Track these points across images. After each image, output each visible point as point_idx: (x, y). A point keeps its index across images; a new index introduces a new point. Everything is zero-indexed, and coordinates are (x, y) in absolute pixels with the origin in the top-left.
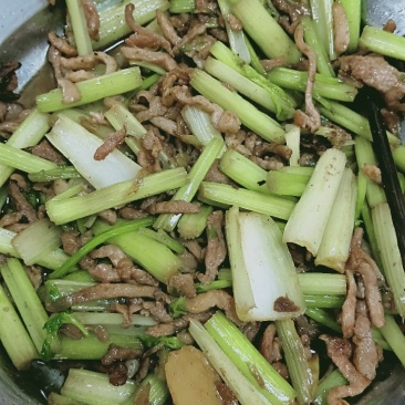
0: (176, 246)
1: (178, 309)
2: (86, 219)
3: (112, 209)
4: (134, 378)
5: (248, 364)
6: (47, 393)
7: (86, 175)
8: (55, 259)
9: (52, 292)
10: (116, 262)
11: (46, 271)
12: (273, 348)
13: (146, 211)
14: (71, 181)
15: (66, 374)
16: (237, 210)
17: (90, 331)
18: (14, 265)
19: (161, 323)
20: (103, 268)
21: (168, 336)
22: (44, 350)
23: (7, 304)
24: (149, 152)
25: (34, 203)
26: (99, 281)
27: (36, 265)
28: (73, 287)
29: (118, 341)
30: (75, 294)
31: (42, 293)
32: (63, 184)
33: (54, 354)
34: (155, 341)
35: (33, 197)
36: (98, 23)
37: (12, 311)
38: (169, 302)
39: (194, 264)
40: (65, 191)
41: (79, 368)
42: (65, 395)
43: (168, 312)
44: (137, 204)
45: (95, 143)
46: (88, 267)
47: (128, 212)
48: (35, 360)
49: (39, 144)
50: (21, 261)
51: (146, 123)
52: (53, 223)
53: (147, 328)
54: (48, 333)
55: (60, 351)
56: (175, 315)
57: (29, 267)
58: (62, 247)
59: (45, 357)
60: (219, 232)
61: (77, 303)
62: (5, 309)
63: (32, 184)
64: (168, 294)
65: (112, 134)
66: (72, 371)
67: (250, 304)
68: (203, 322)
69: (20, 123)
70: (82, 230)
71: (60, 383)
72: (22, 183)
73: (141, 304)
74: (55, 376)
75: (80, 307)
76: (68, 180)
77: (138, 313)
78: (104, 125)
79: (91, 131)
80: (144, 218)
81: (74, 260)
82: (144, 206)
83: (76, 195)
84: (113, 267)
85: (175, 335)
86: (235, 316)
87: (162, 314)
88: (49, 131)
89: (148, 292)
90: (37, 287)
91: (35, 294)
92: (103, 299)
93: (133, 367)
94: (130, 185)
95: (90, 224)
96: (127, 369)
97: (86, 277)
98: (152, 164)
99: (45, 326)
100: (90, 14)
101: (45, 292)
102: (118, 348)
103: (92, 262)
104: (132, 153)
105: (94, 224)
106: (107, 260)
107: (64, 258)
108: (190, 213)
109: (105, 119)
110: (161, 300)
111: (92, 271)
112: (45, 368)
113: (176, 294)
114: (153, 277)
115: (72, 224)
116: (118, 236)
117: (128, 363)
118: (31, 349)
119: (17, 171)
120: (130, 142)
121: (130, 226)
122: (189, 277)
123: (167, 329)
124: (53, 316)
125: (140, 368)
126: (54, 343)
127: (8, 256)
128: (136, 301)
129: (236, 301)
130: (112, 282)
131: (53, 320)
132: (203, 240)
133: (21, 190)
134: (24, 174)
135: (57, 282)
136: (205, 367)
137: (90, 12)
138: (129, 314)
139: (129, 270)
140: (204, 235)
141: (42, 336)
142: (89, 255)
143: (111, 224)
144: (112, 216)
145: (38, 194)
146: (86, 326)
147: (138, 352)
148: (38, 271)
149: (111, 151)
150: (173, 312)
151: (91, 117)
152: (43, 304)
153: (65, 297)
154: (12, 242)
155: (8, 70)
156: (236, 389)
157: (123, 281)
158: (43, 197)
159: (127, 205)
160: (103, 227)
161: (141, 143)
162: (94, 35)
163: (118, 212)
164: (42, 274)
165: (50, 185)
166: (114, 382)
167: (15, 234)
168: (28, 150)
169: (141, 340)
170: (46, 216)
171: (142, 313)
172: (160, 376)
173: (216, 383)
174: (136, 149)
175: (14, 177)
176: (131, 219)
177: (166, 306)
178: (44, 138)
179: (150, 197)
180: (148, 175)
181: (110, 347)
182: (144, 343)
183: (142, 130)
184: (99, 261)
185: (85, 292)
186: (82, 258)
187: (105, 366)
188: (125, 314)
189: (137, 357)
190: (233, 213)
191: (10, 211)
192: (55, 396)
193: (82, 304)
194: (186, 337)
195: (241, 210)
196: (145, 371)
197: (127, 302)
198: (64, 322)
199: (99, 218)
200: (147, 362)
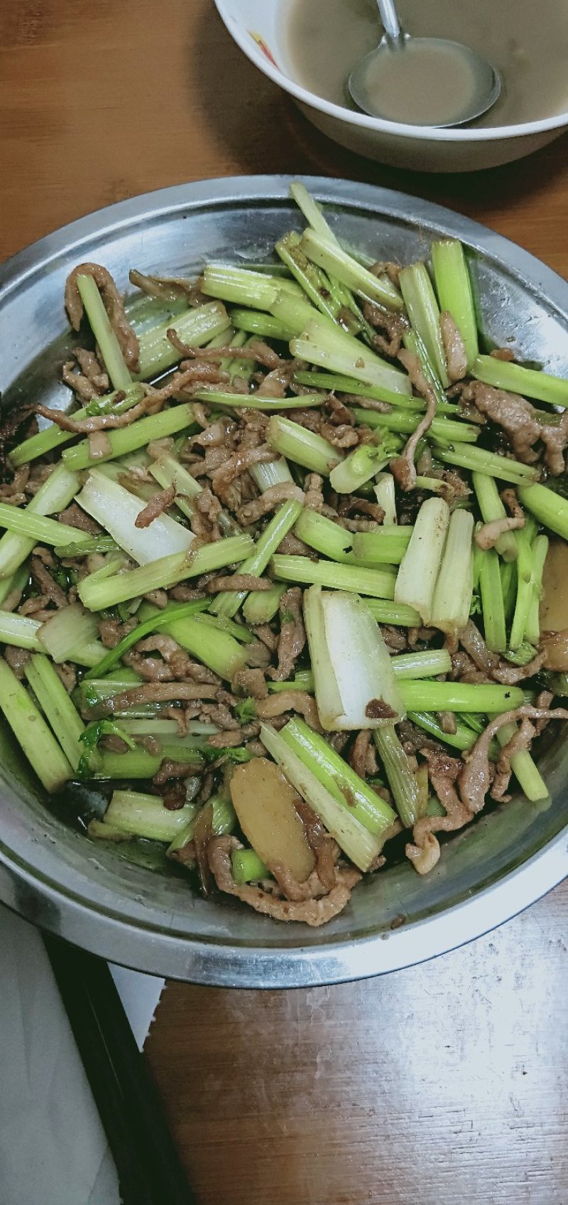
0: (242, 634)
1: (245, 713)
2: (129, 602)
3: (161, 589)
4: (194, 801)
5: (335, 778)
6: (87, 821)
7: (127, 548)
8: (92, 653)
9: (89, 696)
10: (167, 655)
11: (82, 670)
12: (367, 758)
13: (205, 589)
14: (108, 556)
15: (109, 798)
16: (320, 589)
17: (137, 743)
18: (41, 664)
19: (226, 730)
20: (151, 663)
21: (235, 747)
22: (80, 767)
23: (34, 712)
24: (205, 515)
25: (63, 583)
26: (147, 680)
27: (68, 663)
28: (115, 688)
29: (172, 755)
30: (117, 697)
31: (76, 696)
32: (98, 559)
33: (93, 773)
34: (219, 752)
35: (61, 577)
36: (137, 350)
37: (40, 720)
38: (234, 703)
39: (266, 656)
40: (102, 568)
41: (125, 789)
42: (109, 824)
43: (234, 717)
44: (192, 582)
45: (136, 506)
46: (132, 663)
47: (182, 593)
48: (68, 781)
49: (67, 508)
50: (50, 657)
51: (203, 478)
52: (88, 609)
53: (207, 737)
54: (85, 745)
55: (101, 769)
56: (243, 720)
57: (60, 665)
58: (99, 639)
59: (82, 776)
60: (296, 614)
61: (120, 708)
62: (32, 719)
63: (58, 560)
64: (233, 694)
65: (157, 495)
66: (115, 793)
67: (337, 711)
68: (278, 728)
69: (43, 482)
70: (124, 616)
71: (103, 808)
72: (48, 559)
73: (200, 708)
74: (96, 800)
75: (125, 714)
76: (104, 554)
77: (196, 718)
78: (148, 482)
79: (131, 491)
80: (200, 600)
81: (116, 654)
82: (201, 584)
83: (115, 574)
84: (165, 662)
85: (243, 745)
86: (318, 723)
87: (226, 719)
88: (78, 493)
89: (208, 692)
90: (70, 690)
91: (68, 698)
92: (154, 702)
93: (193, 786)
94: (181, 558)
95: (134, 608)
96: (185, 789)
97: (132, 676)
98: (210, 531)
99: (81, 738)
100: (125, 340)
101: (81, 696)
102: (173, 762)
103: (137, 656)
104: (184, 516)
105: (138, 609)
106: (156, 654)
107: (104, 652)
108: (259, 591)
109: (150, 474)
110: (224, 703)
111: (137, 668)
112: (85, 791)
113: (242, 694)
114: (214, 673)
115: (112, 609)
116: (169, 623)
117: (186, 782)
118: (64, 767)
119: (40, 544)
120: (181, 503)
121: (184, 610)
122: (259, 673)
123: (233, 738)
124: (91, 725)
125: (202, 788)
126: (93, 759)
127: (33, 651)
128: (194, 705)
129: (320, 705)
130: (163, 681)
131: (91, 729)
132: (275, 624)
133: (46, 566)
134: (50, 548)
135: (95, 683)
136: (281, 783)
137: (127, 337)
138: (184, 720)
139: (184, 665)
140: (277, 618)
141: (78, 751)
142: (134, 647)
143: (160, 608)
144: (161, 599)
145: (68, 572)
146: (132, 736)
147: (199, 768)
148: (71, 669)
149: (156, 516)
150: (240, 717)
151: (132, 473)
152: (78, 710)
153: (105, 701)
154: (37, 634)
155: (26, 415)
156: (320, 810)
157: (177, 680)
158: (75, 576)
159: (180, 584)
160: (151, 612)
161: (195, 502)
162: (133, 366)
163: (170, 593)
164: (77, 673)
165: (83, 560)
166: (169, 806)
167: (40, 624)
168: (53, 516)
169: (201, 752)
170: (78, 600)
171: (201, 718)
172: (225, 797)
173: (294, 802)
174: (189, 512)
175: (37, 551)
176: (186, 601)
177: (232, 710)
178: (73, 502)
179: (209, 573)
180: (204, 545)
181: (163, 763)
182: (205, 755)
183: (196, 487)
184: (147, 654)
185: (129, 695)
186: (125, 652)
187: (157, 786)
188: (180, 720)
189: (197, 774)
190: (313, 594)
191: (34, 594)
192: (95, 824)
193: (125, 708)
194: (256, 747)
195: (324, 588)
196: (207, 791)
197: (183, 705)
198: (104, 732)
199: (145, 600)
200: (211, 780)
